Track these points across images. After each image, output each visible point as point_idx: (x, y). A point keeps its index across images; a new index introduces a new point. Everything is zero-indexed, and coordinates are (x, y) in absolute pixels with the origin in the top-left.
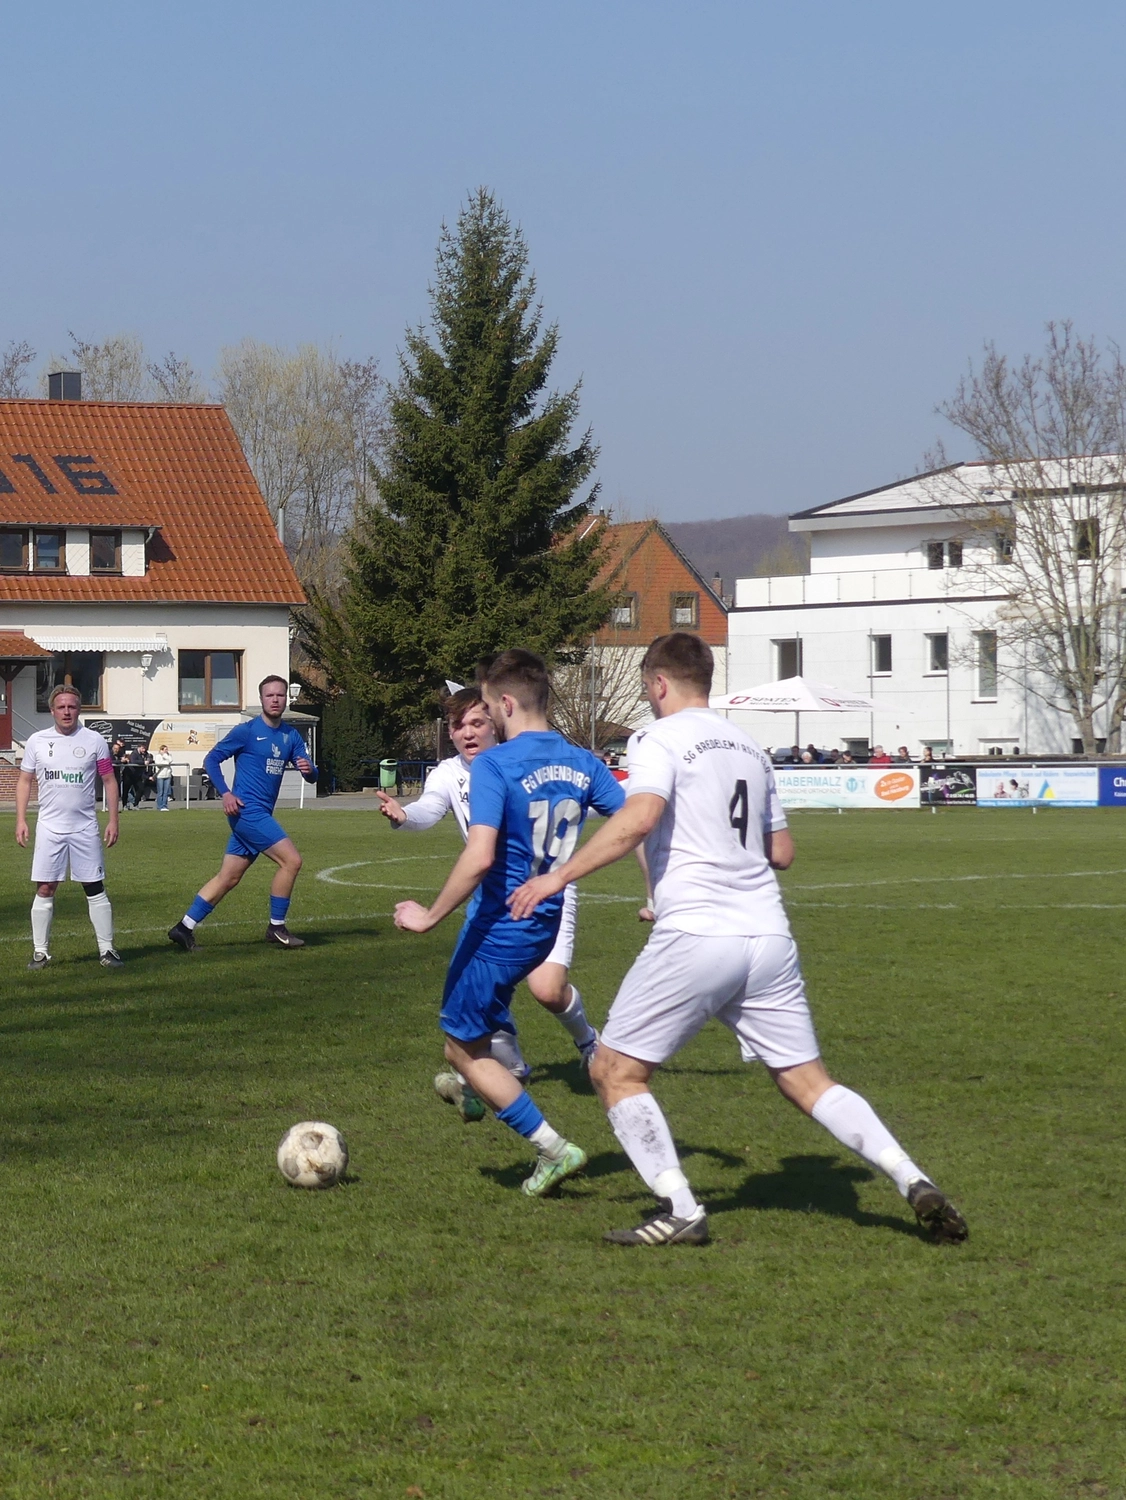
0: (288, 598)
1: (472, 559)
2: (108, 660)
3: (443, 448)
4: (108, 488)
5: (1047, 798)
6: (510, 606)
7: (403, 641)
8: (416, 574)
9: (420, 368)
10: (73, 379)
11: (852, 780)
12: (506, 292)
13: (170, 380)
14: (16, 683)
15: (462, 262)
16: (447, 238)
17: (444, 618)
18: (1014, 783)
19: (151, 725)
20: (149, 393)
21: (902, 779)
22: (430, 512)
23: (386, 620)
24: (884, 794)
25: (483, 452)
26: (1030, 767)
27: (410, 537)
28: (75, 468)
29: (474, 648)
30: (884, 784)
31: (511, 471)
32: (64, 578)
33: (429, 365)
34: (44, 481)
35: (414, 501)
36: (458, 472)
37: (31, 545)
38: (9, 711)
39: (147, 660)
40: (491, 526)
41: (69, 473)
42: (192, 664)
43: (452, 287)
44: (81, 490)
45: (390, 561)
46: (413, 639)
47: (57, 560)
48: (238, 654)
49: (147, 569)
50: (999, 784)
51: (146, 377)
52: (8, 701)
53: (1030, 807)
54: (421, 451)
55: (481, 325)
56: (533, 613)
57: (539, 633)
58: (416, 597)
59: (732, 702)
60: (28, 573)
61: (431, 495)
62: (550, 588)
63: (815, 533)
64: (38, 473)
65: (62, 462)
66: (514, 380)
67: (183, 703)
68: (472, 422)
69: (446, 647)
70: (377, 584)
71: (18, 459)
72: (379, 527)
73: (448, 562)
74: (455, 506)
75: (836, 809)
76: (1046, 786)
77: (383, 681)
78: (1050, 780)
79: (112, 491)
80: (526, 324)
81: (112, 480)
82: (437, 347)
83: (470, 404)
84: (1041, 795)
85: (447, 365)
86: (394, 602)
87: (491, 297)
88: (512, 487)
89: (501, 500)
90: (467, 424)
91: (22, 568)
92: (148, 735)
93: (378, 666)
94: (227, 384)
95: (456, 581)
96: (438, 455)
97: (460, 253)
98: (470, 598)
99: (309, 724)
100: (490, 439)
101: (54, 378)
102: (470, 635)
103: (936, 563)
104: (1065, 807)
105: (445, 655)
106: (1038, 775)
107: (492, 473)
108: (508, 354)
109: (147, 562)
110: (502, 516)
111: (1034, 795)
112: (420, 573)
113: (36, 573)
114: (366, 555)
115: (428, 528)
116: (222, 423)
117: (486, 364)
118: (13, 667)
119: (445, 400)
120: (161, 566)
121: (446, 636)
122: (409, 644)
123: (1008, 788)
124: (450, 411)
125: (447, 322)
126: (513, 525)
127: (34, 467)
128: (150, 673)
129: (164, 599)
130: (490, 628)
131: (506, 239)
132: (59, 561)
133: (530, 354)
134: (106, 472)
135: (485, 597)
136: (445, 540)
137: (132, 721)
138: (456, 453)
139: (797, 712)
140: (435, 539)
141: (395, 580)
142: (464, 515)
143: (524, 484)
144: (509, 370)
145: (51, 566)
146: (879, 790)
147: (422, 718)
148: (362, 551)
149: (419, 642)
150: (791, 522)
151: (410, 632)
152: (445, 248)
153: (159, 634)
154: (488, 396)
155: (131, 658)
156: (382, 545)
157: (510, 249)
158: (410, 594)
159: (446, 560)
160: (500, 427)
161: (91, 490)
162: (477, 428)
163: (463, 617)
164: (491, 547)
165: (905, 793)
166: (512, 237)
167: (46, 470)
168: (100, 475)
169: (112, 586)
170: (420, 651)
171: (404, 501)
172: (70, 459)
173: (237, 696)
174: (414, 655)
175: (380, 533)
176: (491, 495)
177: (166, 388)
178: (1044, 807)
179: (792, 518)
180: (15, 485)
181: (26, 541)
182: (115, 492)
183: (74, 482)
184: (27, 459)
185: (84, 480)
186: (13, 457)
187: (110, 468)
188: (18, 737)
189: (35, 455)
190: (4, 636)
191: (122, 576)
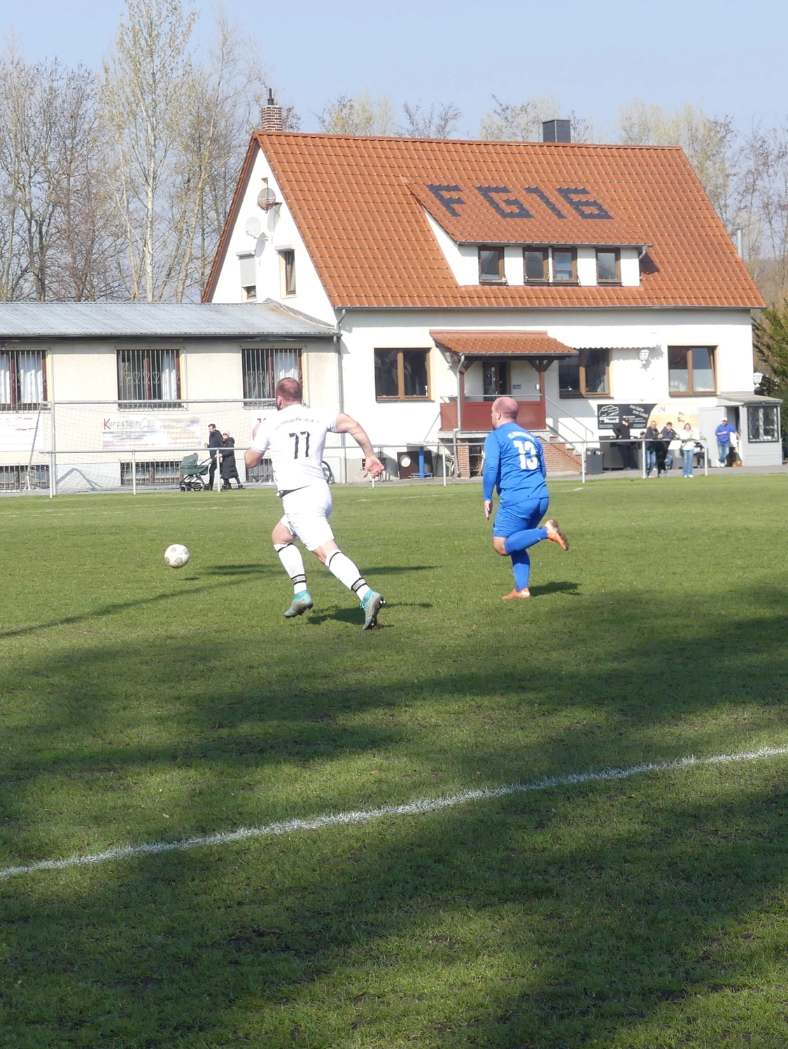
0: (752, 303)
2: (614, 354)
4: (604, 215)
10: (564, 126)
19: (648, 408)
32: (577, 288)
34: (553, 208)
37: (550, 260)
38: (542, 398)
39: (644, 355)
41: (571, 202)
42: (678, 357)
44: (584, 216)
47: (570, 273)
48: (711, 350)
49: (641, 280)
52: (542, 390)
60: (548, 284)
64: (548, 202)
65: (565, 193)
67: (672, 390)
71: (529, 190)
79: (607, 216)
81: (605, 207)
91: (544, 280)
92: (646, 416)
99: (774, 406)
101: (548, 125)
109: (640, 275)
113: (556, 284)
116: (683, 161)
118: (545, 362)
120: (650, 277)
127: (542, 196)
128: (646, 365)
129: (657, 306)
132: (572, 273)
134: (600, 201)
137: (634, 405)
145: (566, 278)
153: (652, 334)
155: (635, 352)
161: (591, 216)
167: (553, 200)
168: (595, 204)
169: (616, 294)
172: (570, 191)
173: (712, 383)
180: (532, 212)
181: (546, 257)
182: (610, 217)
183: (577, 209)
184: (536, 190)
185: (584, 208)
186: (525, 189)
187: (602, 197)
188: (549, 421)
189: (542, 188)
190: (533, 337)
191: (621, 286)
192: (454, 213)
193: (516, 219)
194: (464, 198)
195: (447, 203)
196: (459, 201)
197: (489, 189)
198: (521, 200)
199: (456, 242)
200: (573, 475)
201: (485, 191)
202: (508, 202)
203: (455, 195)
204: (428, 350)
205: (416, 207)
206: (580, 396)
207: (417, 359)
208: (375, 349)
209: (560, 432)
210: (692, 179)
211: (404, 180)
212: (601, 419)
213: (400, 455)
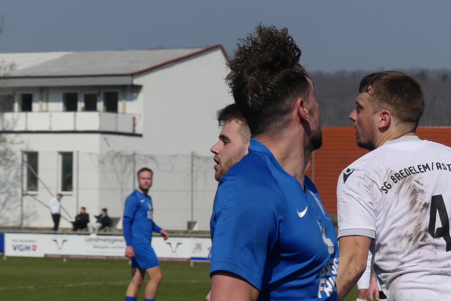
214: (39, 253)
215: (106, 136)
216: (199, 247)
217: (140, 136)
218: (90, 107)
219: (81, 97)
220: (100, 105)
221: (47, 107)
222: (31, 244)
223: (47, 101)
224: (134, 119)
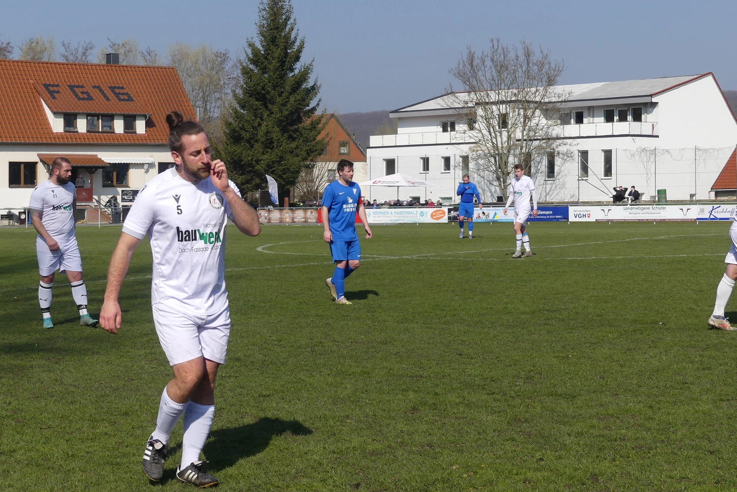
1: (273, 127)
2: (131, 166)
3: (261, 85)
4: (130, 99)
5: (496, 219)
6: (287, 146)
7: (246, 159)
8: (251, 133)
9: (252, 53)
10: (116, 56)
11: (422, 212)
12: (286, 24)
13: (148, 57)
14: (94, 175)
15: (268, 13)
16: (262, 3)
17: (261, 150)
18: (483, 213)
20: (141, 63)
21: (441, 212)
22: (256, 109)
23: (239, 151)
24: (434, 217)
25: (276, 86)
26: (490, 207)
27: (249, 119)
28: (117, 91)
29: (273, 162)
30: (434, 214)
31: (287, 93)
32: (113, 134)
33: (255, 52)
34: (105, 96)
35: (250, 105)
36: (267, 93)
37: (100, 120)
38: (92, 187)
39: (146, 167)
40: (280, 115)
41: (115, 93)
43: (264, 22)
44: (120, 100)
45: (240, 128)
46: (250, 158)
49: (146, 131)
50: (478, 213)
51: (139, 56)
52: (91, 183)
53: (490, 222)
54: (253, 86)
55: (276, 37)
56: (296, 148)
57: (298, 156)
58: (251, 142)
59: (374, 183)
60: (99, 132)
61: (257, 103)
62: (302, 139)
63: (399, 118)
64: (103, 93)
65: (112, 89)
66: (288, 59)
68: (272, 74)
69: (263, 162)
70: (235, 137)
71: (94, 87)
72: (237, 116)
73: (263, 128)
74: (266, 107)
75: (416, 223)
76: (496, 214)
77: (237, 174)
78: (497, 212)
80: (293, 36)
81: (132, 96)
82: (259, 45)
83: (271, 68)
84: (494, 218)
85: (262, 52)
86: (242, 144)
87: (279, 26)
88: (287, 100)
89: (284, 105)
90: (270, 76)
91: (96, 130)
93: (235, 169)
94: (171, 59)
95: (266, 136)
96: (259, 87)
97: (267, 9)
98: (272, 143)
100: (279, 81)
101: (108, 55)
102: (272, 157)
103: (445, 130)
104: (501, 222)
105: (262, 165)
106: (492, 210)
107: (280, 95)
108: (286, 49)
109: (146, 128)
110: (284, 111)
111: (491, 217)
112: (252, 133)
113: (102, 132)
114: (232, 125)
115: (256, 117)
116: (175, 74)
117: (278, 53)
118: (94, 169)
119: (262, 66)
120: (151, 129)
121: (262, 157)
122: (248, 160)
123: (481, 215)
124: (264, 70)
125: (262, 36)
126: (289, 115)
127: (101, 90)
128: (147, 172)
129: (153, 143)
130: (280, 155)
131: (285, 4)
132: (111, 127)
133: (294, 48)
134: (129, 93)
135: (278, 143)
136: (262, 120)
138: (267, 86)
139: (398, 187)
140: (258, 120)
141: (243, 136)
142: (269, 110)
143: (292, 99)
144: (286, 54)
145: (108, 129)
146: (432, 216)
147: (253, 189)
148: (230, 124)
149: (252, 160)
150: (390, 114)
151: (249, 156)
152: (261, 7)
153: (151, 156)
154: (278, 65)
155: (140, 166)
156: (237, 122)
157: (287, 7)
158: (248, 141)
159: (262, 128)
160: (282, 77)
161: (124, 100)
162: (274, 77)
163: (269, 150)
164: (279, 123)
165: (442, 217)
166: (287, 3)
167: (106, 92)
168: (127, 94)
169: (132, 137)
170: (252, 163)
171: (246, 105)
172: (115, 87)
174: (250, 165)
175: (237, 117)
176: (280, 103)
177: (146, 60)
178: (495, 222)
179: (390, 113)
180: (94, 98)
181: (98, 119)
182: (133, 100)
183: (117, 97)
184: (98, 87)
185: (121, 96)
186: (93, 86)
187: (131, 91)
188: (95, 197)
189: (101, 86)
190: (90, 157)
191: (136, 133)
192: (54, 98)
193: (85, 101)
194: (61, 90)
195: (51, 93)
196: (58, 92)
197: (74, 86)
198: (90, 92)
199: (52, 112)
200: (106, 224)
201: (72, 87)
202: (82, 93)
203: (56, 89)
204: (37, 163)
205: (36, 95)
206: (113, 186)
207: (31, 167)
208: (10, 162)
209: (101, 203)
210: (178, 83)
211: (31, 81)
212: (123, 197)
213: (20, 213)
214: (592, 219)
215: (634, 138)
216: (702, 211)
217: (657, 136)
218: (623, 119)
219: (616, 113)
220: (630, 118)
221: (593, 120)
222: (587, 213)
223: (593, 117)
224: (653, 125)
